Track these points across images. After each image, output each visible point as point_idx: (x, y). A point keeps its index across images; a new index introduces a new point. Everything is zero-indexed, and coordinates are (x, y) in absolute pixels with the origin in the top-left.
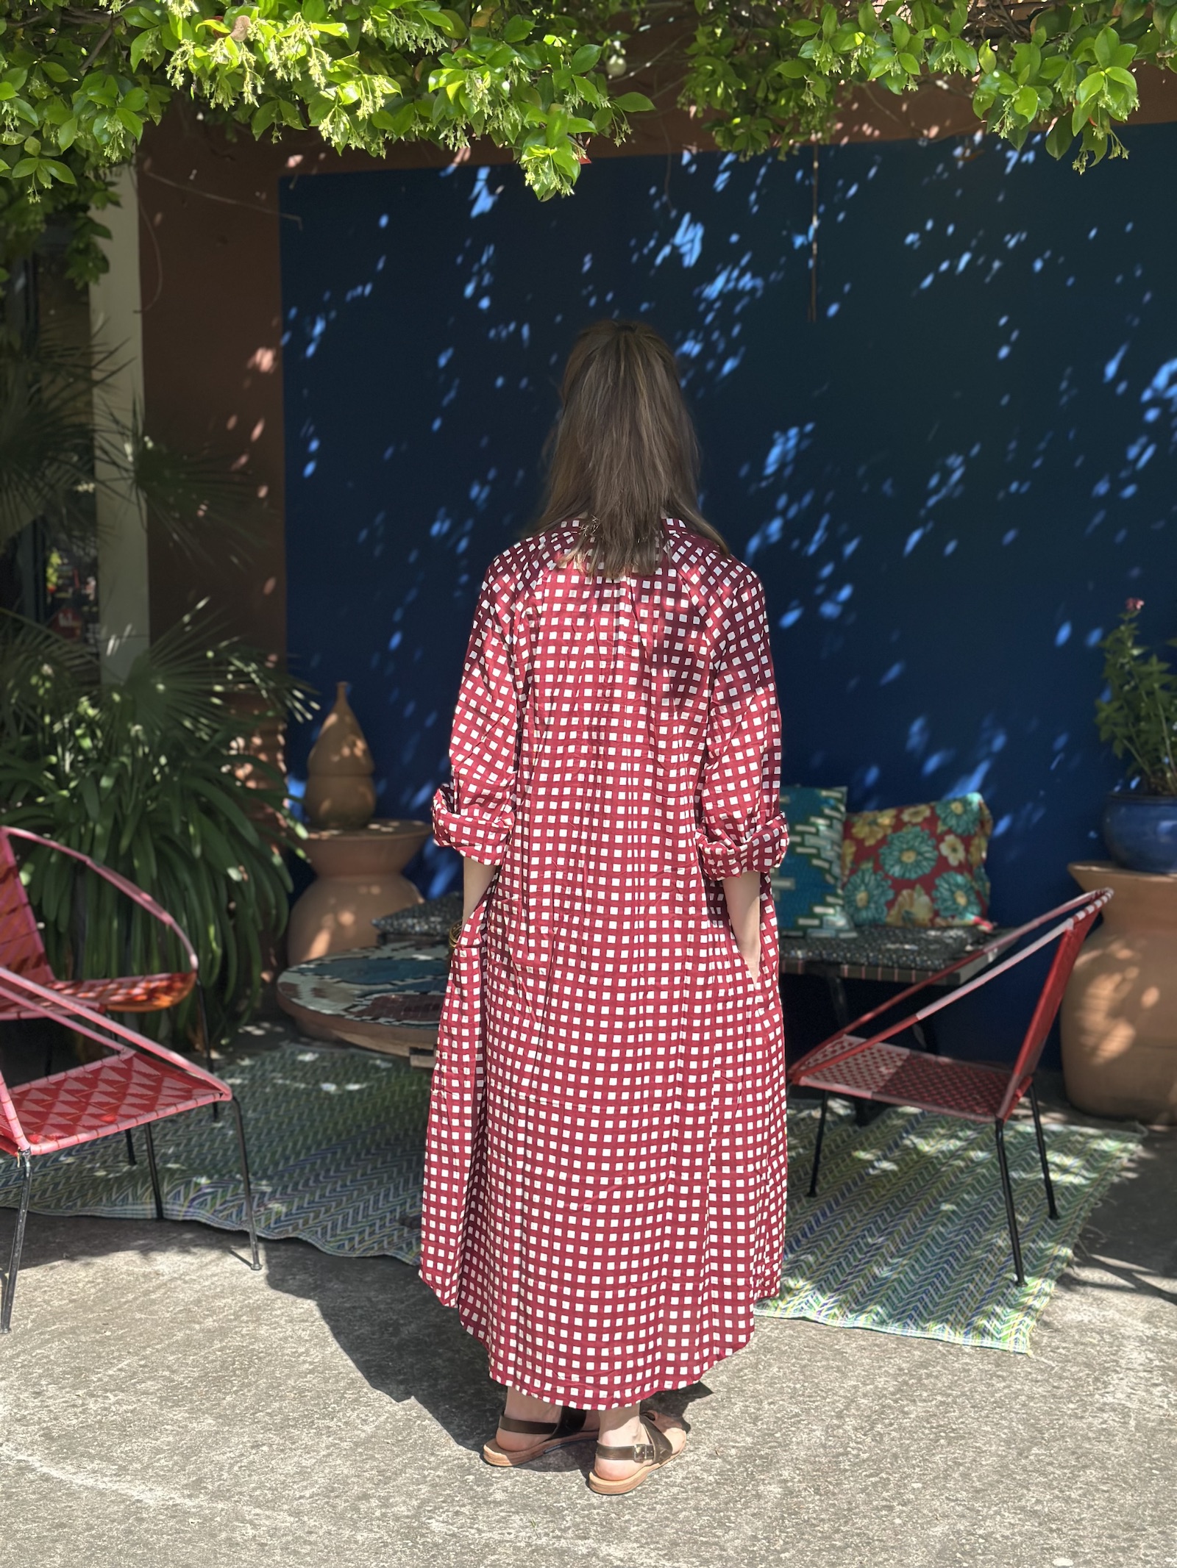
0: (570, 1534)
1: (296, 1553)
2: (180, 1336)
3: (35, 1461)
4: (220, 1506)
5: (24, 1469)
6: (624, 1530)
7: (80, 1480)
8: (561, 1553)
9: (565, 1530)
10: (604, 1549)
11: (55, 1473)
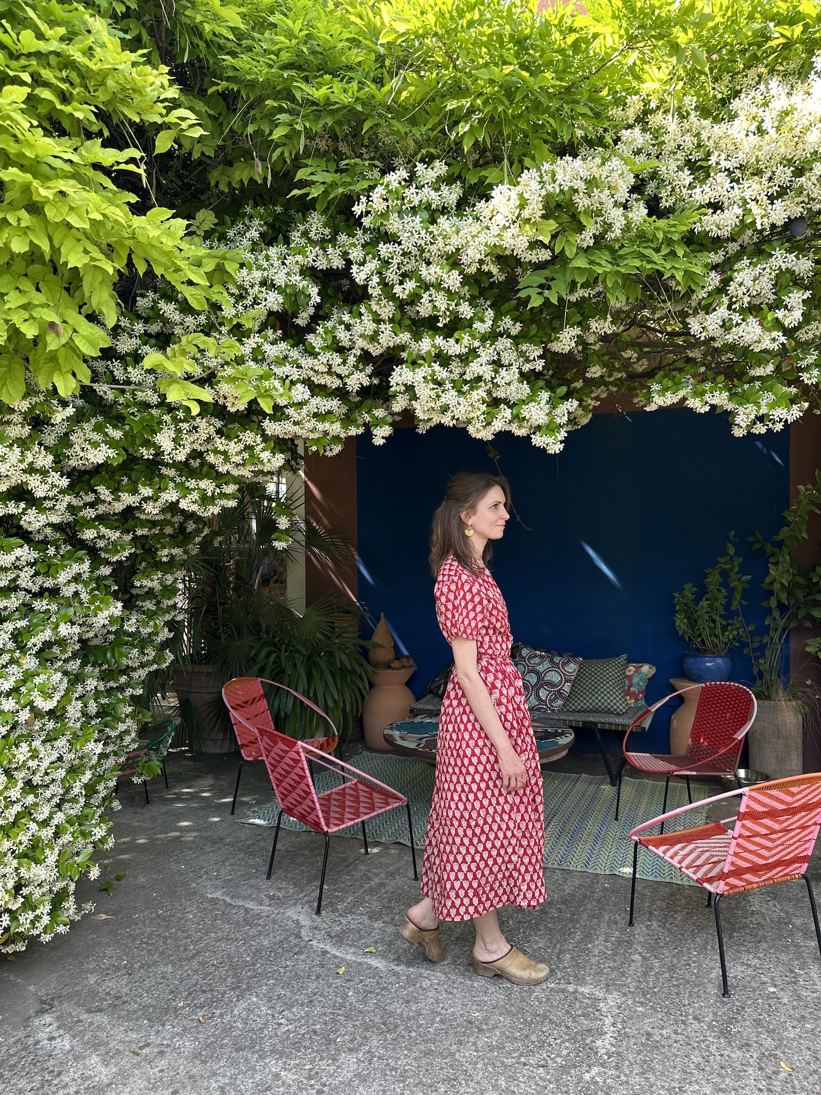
0: (562, 981)
1: (452, 993)
2: (367, 886)
3: (327, 948)
4: (411, 969)
5: (325, 953)
6: (584, 979)
7: (348, 957)
8: (563, 991)
9: (560, 980)
10: (581, 989)
11: (338, 954)
